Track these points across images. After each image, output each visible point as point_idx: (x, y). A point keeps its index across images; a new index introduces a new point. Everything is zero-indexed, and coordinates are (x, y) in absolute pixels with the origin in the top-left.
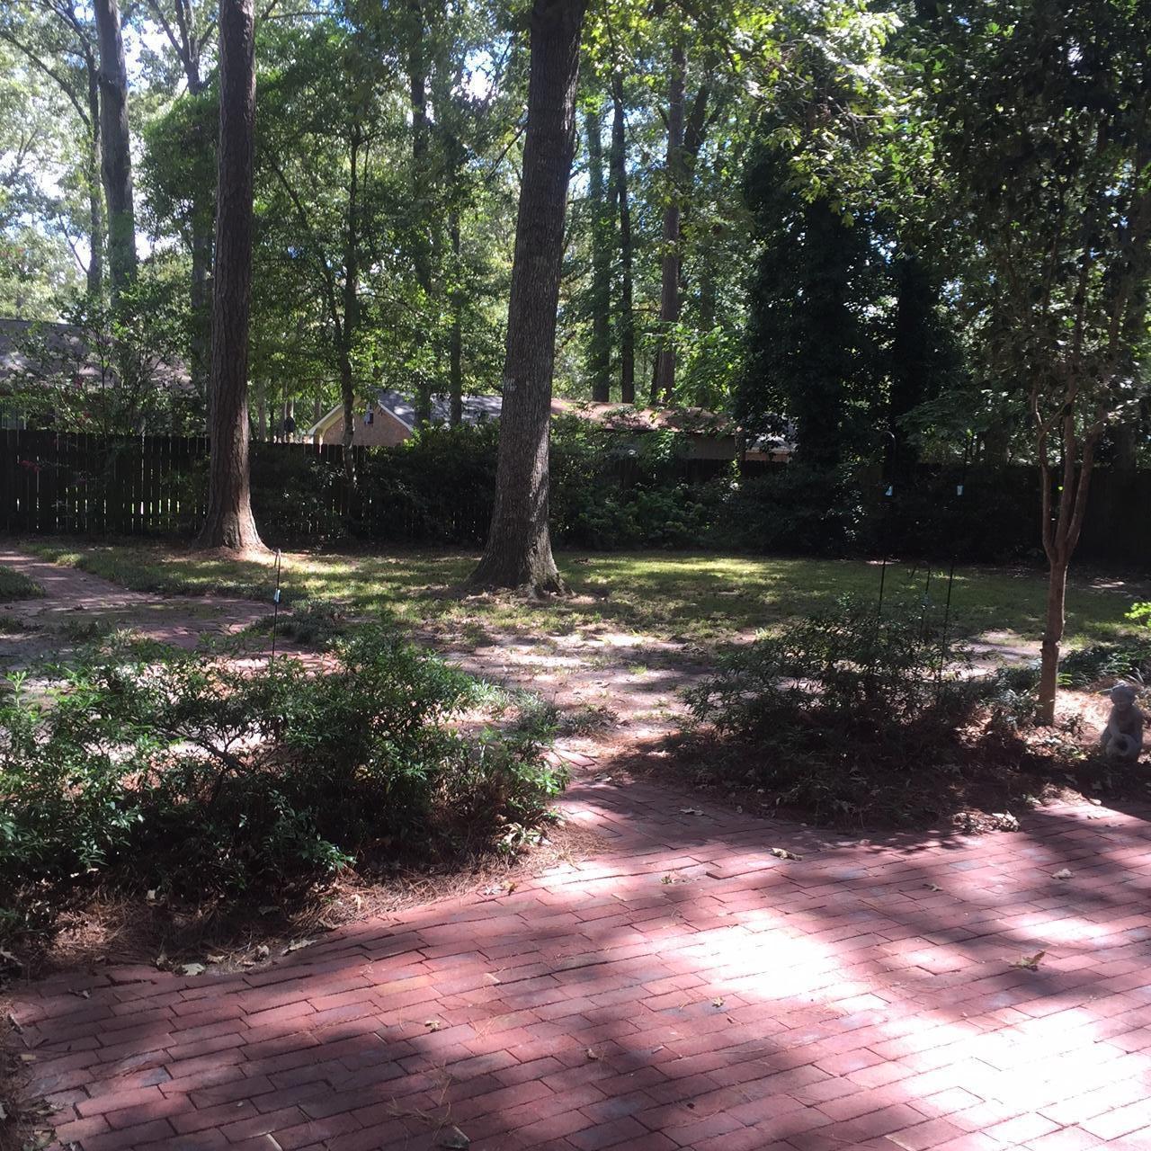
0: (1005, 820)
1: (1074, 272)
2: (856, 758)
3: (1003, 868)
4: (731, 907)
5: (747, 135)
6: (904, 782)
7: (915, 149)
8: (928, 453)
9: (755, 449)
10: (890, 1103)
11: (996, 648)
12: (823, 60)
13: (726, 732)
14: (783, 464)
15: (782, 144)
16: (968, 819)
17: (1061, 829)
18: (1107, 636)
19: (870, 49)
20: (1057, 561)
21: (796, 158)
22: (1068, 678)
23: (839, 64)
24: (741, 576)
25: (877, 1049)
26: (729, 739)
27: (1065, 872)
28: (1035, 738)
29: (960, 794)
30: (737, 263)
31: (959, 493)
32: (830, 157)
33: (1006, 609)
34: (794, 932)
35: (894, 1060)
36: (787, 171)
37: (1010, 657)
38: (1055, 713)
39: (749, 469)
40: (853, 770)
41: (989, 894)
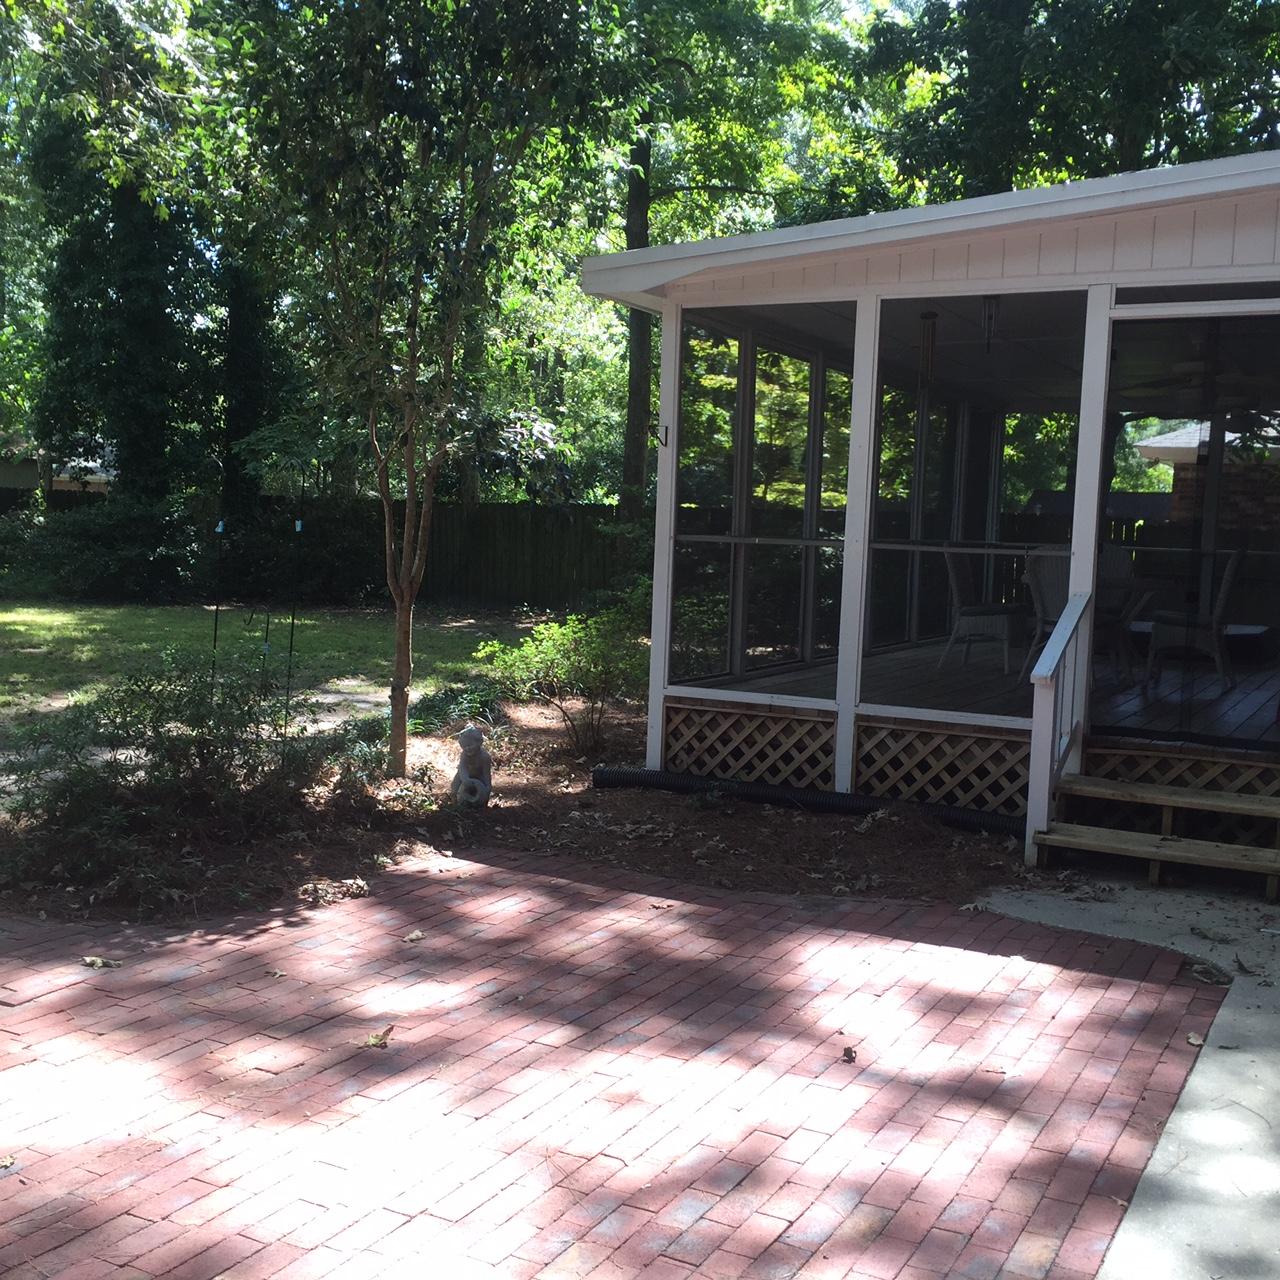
0: (355, 886)
1: (404, 293)
2: (189, 836)
3: (354, 939)
4: (27, 1040)
5: (36, 99)
6: (244, 857)
7: (227, 136)
8: (270, 484)
9: (64, 476)
10: (221, 1237)
11: (348, 696)
12: (119, 21)
13: (23, 823)
14: (101, 495)
15: (75, 114)
16: (316, 890)
17: (411, 888)
18: (458, 676)
19: (174, 17)
20: (402, 601)
21: (95, 133)
22: (420, 724)
23: (138, 29)
24: (50, 629)
25: (207, 1177)
26: (30, 830)
27: (417, 933)
28: (386, 793)
29: (307, 864)
30: (31, 251)
31: (298, 529)
32: (134, 135)
33: (358, 654)
34: (108, 1056)
35: (227, 1186)
36: (84, 147)
37: (363, 705)
38: (407, 763)
39: (57, 500)
40: (184, 850)
41: (337, 972)
